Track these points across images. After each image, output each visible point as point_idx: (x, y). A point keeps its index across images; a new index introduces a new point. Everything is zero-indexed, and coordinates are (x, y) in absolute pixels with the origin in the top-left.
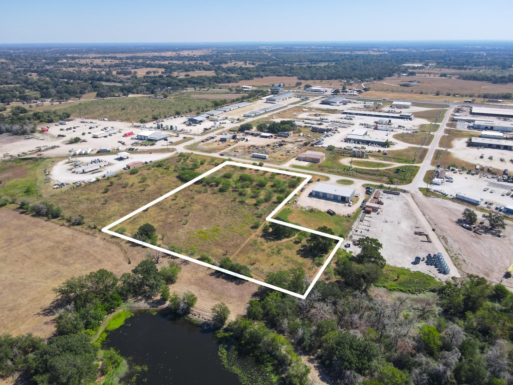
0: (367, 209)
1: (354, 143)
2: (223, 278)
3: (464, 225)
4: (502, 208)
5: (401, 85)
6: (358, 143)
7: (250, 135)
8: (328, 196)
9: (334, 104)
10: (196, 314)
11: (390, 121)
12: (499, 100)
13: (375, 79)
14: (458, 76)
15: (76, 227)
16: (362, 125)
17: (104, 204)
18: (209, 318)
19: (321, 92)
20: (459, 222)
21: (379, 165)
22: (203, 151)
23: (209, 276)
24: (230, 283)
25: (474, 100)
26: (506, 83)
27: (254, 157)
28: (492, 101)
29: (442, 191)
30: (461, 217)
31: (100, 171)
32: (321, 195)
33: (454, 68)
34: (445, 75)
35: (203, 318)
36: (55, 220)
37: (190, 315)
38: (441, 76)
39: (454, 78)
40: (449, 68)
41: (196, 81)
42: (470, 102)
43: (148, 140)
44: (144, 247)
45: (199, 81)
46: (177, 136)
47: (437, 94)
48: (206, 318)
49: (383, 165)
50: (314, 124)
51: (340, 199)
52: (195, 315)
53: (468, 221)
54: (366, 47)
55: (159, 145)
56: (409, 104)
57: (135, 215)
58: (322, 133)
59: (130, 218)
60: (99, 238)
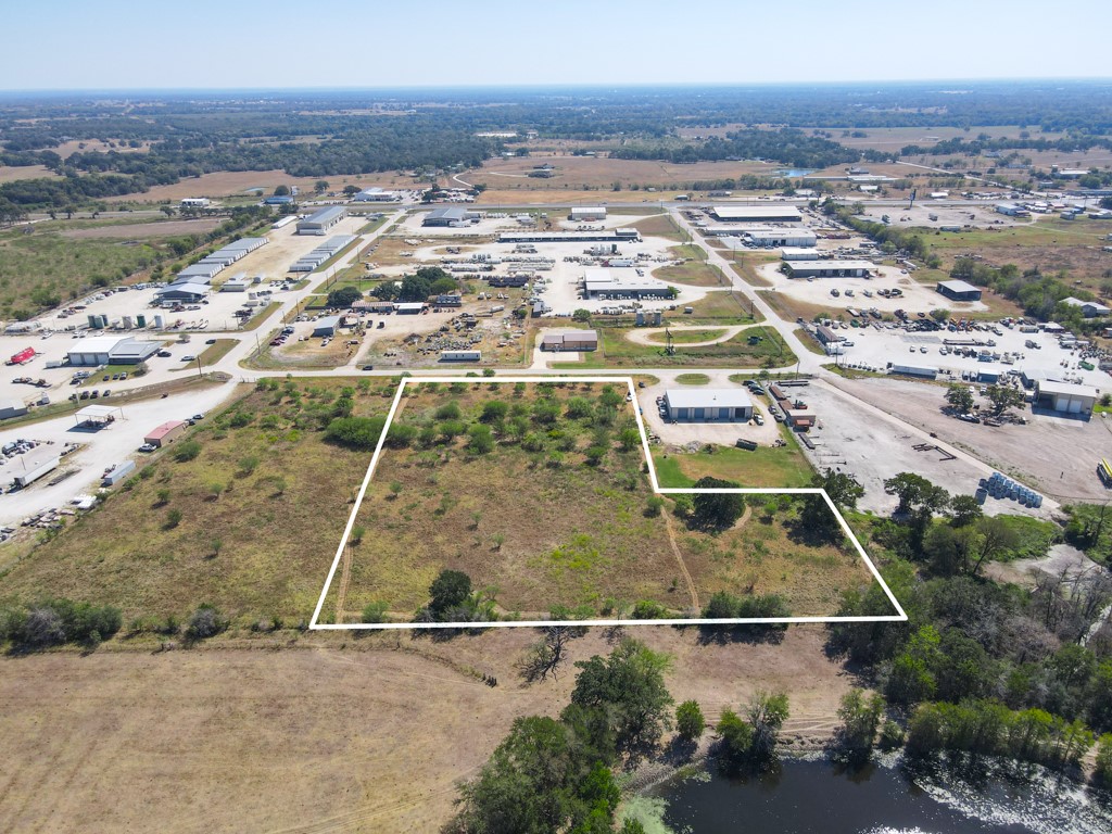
0: (800, 422)
1: (607, 298)
2: (735, 640)
3: (963, 416)
4: (973, 375)
5: (531, 176)
6: (616, 298)
7: (370, 312)
8: (707, 414)
9: (456, 223)
10: (792, 738)
11: (614, 247)
12: (728, 193)
13: (467, 166)
14: (608, 153)
15: (209, 641)
16: (571, 260)
17: (212, 557)
18: (828, 737)
19: (391, 200)
20: (947, 411)
21: (705, 335)
22: (301, 366)
23: (700, 646)
24: (759, 645)
25: (691, 196)
26: (695, 160)
27: (446, 360)
28: (718, 195)
29: (863, 365)
30: (946, 402)
31: (70, 474)
32: (691, 414)
33: (578, 138)
34: (583, 152)
35: (812, 742)
36: (113, 642)
37: (778, 745)
38: (576, 154)
39: (602, 155)
40: (568, 138)
41: (27, 194)
42: (686, 199)
43: (110, 364)
44: (474, 632)
45: (39, 195)
46: (183, 342)
47: (616, 189)
48: (820, 738)
49: (716, 334)
50: (476, 271)
51: (732, 414)
52: (790, 742)
53: (958, 405)
54: (364, 100)
55: (158, 372)
56: (602, 210)
57: (341, 562)
58: (519, 286)
59: (339, 572)
60: (325, 650)
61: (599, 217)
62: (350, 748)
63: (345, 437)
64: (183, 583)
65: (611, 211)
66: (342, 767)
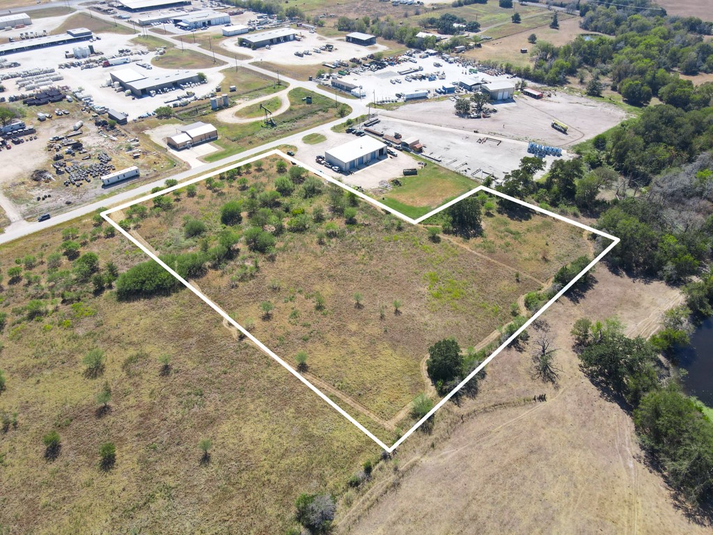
0: (417, 147)
3: (472, 116)
6: (163, 91)
8: (365, 160)
11: (92, 49)
16: (66, 66)
20: (460, 115)
30: (454, 110)
32: (357, 163)
53: (460, 110)
56: (20, 16)
57: (320, 389)
58: (61, 100)
59: (332, 397)
60: (426, 458)
61: (25, 23)
62: (555, 505)
63: (148, 287)
64: (225, 496)
65: (35, 14)
66: (574, 521)
